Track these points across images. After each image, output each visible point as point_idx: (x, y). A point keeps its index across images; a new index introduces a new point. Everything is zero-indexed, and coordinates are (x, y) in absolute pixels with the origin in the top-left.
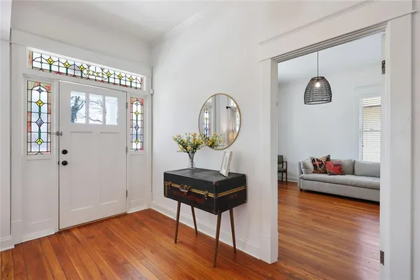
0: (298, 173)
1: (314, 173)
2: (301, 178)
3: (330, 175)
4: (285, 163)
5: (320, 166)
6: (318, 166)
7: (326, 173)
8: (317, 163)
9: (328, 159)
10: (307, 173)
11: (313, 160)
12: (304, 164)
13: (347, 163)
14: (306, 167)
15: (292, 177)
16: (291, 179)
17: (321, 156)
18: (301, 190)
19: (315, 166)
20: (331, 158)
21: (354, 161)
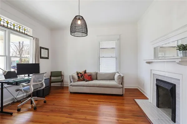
0: (69, 82)
1: (78, 81)
2: (70, 85)
3: (87, 81)
4: (62, 76)
5: (81, 76)
6: (80, 76)
7: (84, 80)
8: (80, 75)
9: (85, 72)
10: (74, 82)
11: (78, 74)
12: (73, 77)
13: (94, 74)
14: (73, 78)
15: (66, 84)
16: (65, 85)
17: (81, 71)
18: (71, 93)
19: (79, 77)
20: (87, 72)
21: (97, 73)
